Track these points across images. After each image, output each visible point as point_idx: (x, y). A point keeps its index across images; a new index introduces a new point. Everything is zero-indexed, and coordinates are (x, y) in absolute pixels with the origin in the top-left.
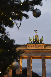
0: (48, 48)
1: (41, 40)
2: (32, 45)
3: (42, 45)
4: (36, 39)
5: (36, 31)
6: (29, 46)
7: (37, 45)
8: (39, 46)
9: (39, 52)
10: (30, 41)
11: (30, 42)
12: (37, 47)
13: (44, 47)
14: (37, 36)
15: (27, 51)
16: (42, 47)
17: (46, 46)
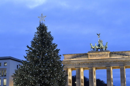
0: (114, 57)
2: (94, 54)
3: (106, 53)
6: (90, 55)
7: (100, 53)
8: (102, 55)
10: (92, 49)
12: (100, 56)
13: (109, 56)
14: (100, 41)
15: (88, 61)
16: (107, 55)
17: (112, 54)
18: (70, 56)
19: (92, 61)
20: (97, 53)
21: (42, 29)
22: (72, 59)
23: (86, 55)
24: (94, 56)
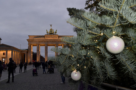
0: (61, 39)
3: (56, 36)
5: (51, 25)
6: (46, 37)
7: (53, 36)
8: (54, 37)
9: (54, 41)
11: (47, 33)
12: (52, 37)
13: (58, 38)
15: (45, 40)
17: (59, 37)
19: (47, 40)
20: (51, 36)
22: (35, 39)
23: (44, 36)
24: (49, 37)
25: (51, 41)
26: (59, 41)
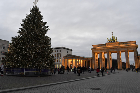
0: (121, 45)
1: (116, 40)
2: (109, 44)
3: (117, 43)
4: (112, 39)
5: (112, 33)
6: (107, 45)
7: (113, 43)
8: (114, 44)
9: (115, 48)
10: (109, 41)
12: (113, 45)
13: (118, 45)
14: (113, 37)
15: (106, 48)
16: (117, 44)
17: (120, 43)
18: (96, 46)
20: (111, 44)
21: (35, 11)
22: (97, 48)
23: (105, 45)
24: (109, 45)
25: (111, 49)
26: (119, 48)
